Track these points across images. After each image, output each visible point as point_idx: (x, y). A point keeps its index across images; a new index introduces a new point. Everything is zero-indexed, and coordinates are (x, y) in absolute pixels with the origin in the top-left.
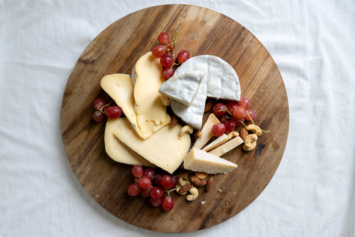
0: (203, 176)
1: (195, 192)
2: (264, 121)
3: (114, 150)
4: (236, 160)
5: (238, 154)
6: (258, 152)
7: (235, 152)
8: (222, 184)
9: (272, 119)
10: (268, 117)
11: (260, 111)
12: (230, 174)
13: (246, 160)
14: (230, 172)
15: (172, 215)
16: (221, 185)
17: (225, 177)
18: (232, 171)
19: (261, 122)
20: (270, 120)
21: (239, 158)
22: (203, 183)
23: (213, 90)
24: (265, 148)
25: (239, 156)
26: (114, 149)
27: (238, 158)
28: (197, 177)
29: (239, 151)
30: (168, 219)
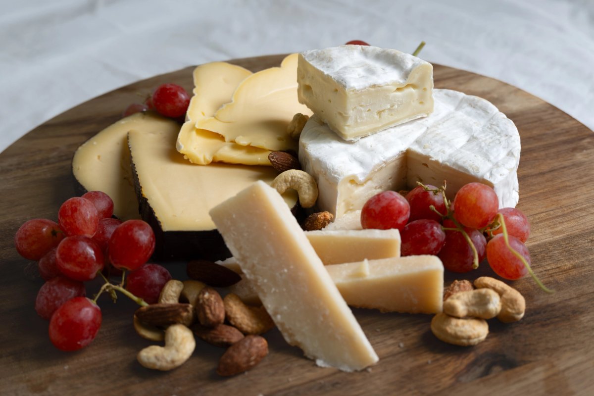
0: (243, 315)
1: (179, 340)
2: (548, 306)
3: (96, 158)
4: (384, 351)
5: (402, 340)
6: (479, 370)
7: (400, 330)
8: (285, 389)
9: (582, 313)
10: (570, 303)
11: (551, 279)
12: (334, 374)
13: (419, 367)
14: (340, 371)
15: (52, 379)
16: (280, 387)
17: (310, 375)
18: (349, 370)
19: (538, 303)
20: (574, 312)
21: (400, 353)
22: (227, 334)
23: (432, 142)
24: (510, 372)
25: (402, 345)
26: (99, 157)
27: (397, 349)
28: (226, 304)
29: (414, 334)
30: (28, 381)
